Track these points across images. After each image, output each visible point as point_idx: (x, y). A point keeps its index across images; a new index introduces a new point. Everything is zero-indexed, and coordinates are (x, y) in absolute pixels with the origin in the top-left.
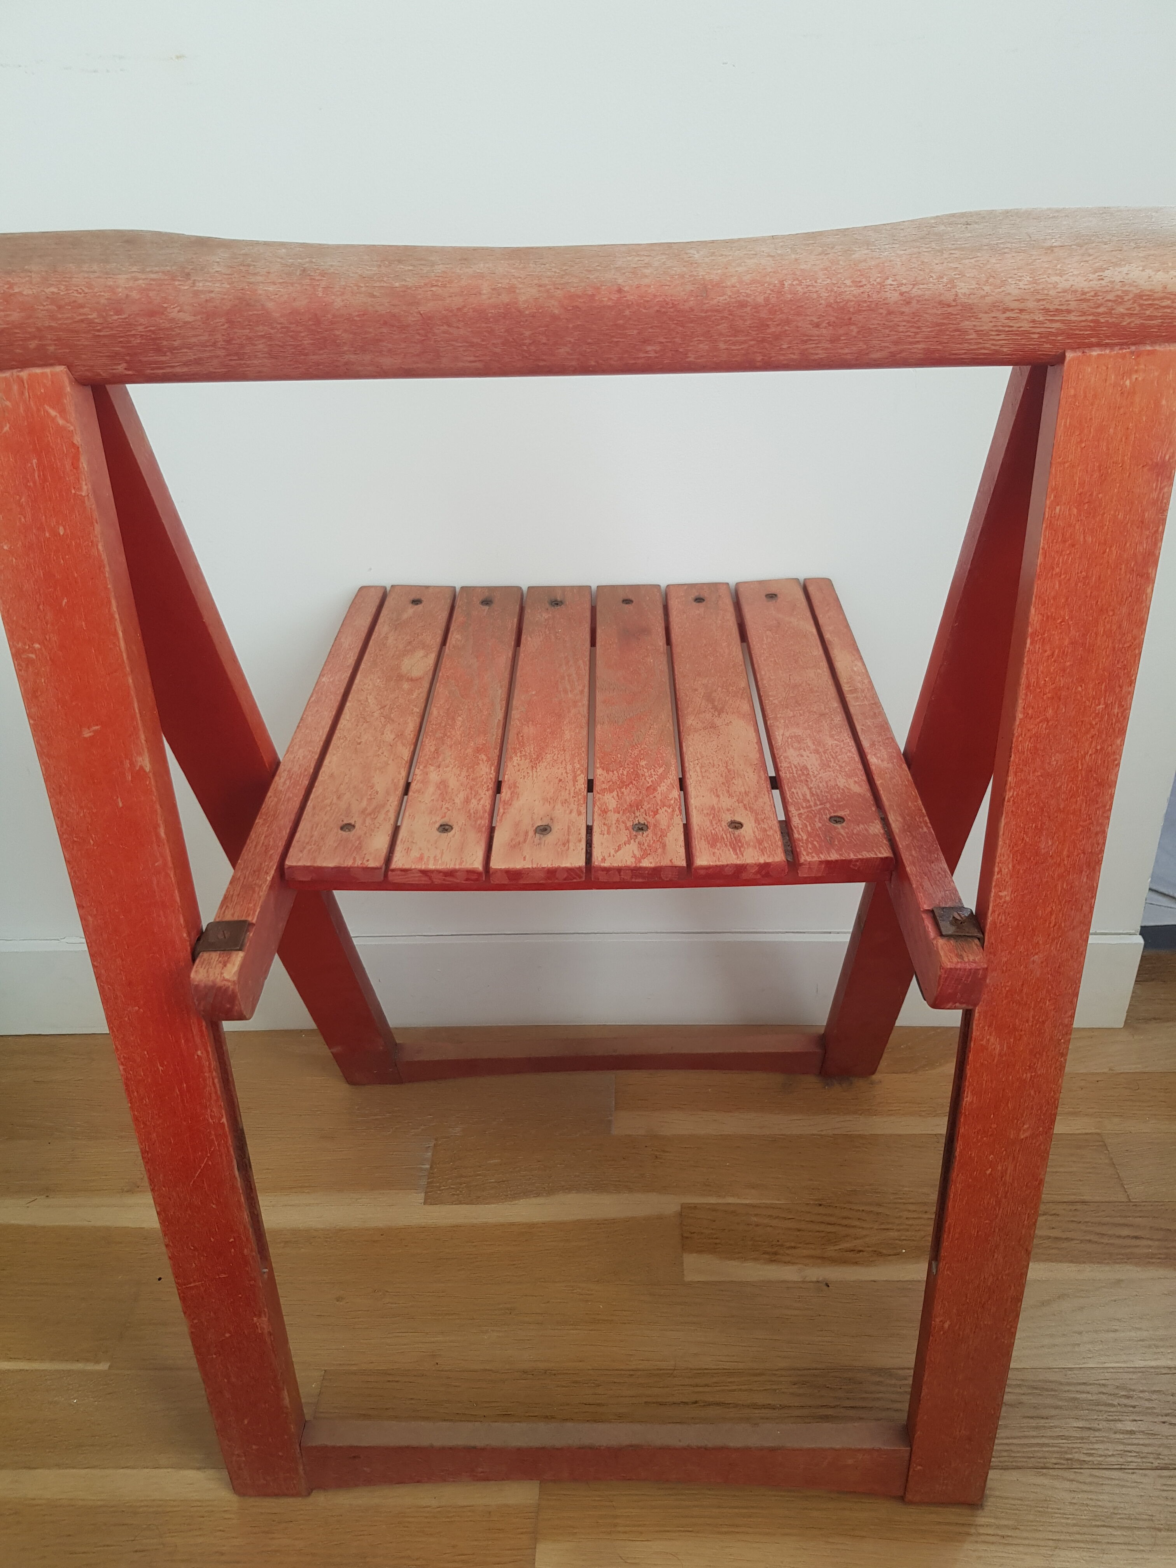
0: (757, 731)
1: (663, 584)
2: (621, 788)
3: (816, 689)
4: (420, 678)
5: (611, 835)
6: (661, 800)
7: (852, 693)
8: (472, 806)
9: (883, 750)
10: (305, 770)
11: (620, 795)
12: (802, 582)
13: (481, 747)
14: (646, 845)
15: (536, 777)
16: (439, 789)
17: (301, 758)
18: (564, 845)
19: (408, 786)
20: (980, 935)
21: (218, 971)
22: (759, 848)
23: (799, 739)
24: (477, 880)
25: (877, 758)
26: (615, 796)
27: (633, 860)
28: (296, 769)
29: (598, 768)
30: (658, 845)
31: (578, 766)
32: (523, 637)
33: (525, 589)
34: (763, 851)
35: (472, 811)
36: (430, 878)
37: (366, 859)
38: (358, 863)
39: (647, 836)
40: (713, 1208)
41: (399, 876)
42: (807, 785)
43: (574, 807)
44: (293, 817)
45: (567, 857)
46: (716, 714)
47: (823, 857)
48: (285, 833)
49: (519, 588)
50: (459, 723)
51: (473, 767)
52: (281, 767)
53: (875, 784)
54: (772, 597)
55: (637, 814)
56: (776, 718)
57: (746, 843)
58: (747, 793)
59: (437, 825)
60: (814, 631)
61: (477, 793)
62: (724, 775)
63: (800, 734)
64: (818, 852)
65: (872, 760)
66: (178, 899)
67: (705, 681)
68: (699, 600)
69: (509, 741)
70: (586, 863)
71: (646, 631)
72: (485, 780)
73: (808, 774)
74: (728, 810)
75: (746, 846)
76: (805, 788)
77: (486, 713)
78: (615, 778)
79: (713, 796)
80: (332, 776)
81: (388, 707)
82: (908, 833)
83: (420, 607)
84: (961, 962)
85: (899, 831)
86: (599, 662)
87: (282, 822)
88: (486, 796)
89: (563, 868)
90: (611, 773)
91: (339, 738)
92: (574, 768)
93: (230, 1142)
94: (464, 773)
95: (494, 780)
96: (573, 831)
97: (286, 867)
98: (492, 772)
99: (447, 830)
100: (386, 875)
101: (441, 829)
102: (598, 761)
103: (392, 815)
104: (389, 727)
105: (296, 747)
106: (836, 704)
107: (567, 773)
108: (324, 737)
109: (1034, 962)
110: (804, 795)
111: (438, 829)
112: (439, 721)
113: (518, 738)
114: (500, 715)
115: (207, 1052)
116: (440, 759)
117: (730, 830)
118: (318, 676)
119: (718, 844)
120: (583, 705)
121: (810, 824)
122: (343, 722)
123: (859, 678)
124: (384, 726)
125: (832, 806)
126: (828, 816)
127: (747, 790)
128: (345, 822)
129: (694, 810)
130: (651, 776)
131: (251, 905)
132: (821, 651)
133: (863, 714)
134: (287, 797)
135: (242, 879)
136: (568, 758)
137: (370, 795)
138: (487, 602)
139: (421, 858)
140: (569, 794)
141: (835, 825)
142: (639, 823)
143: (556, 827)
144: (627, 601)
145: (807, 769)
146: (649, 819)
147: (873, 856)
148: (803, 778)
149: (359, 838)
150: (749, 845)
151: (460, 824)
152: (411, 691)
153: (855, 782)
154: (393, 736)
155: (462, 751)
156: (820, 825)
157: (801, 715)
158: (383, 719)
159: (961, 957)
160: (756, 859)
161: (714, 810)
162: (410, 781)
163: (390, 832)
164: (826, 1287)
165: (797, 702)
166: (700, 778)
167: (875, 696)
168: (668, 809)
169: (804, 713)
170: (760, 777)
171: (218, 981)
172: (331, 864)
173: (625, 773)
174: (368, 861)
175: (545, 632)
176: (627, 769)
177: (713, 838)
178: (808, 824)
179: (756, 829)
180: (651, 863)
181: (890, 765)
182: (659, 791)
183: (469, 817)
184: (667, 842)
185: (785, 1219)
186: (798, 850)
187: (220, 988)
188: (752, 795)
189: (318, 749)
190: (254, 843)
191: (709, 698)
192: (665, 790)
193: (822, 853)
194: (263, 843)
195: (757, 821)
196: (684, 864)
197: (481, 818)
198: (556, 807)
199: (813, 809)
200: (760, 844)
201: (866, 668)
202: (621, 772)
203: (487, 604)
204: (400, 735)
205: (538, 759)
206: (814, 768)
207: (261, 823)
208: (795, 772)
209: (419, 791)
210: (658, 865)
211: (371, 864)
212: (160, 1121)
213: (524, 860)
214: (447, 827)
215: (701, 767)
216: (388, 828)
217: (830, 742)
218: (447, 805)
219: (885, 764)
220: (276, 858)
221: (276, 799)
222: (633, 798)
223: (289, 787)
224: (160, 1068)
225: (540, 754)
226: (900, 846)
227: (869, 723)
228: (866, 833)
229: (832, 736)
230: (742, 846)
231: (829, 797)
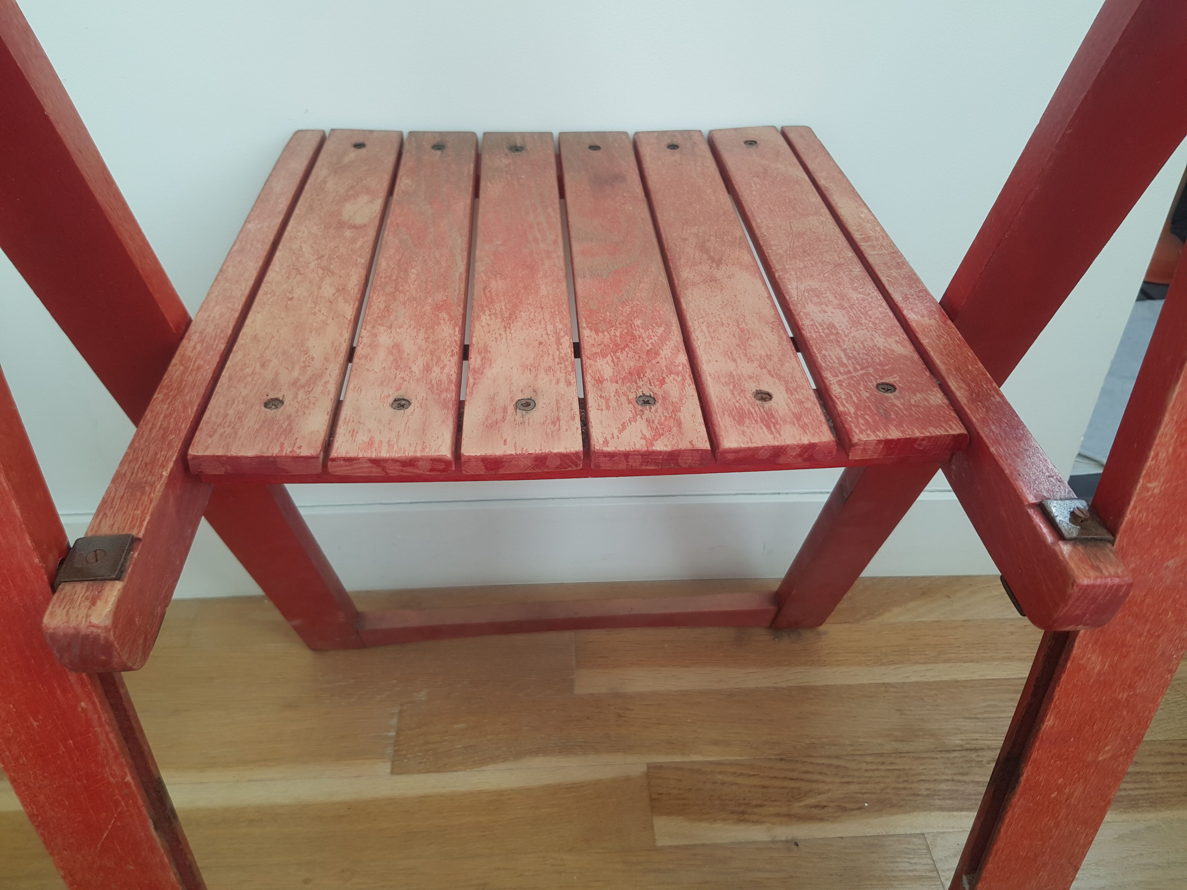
0: (764, 284)
1: (631, 132)
2: (615, 352)
3: (823, 237)
4: (365, 226)
5: (611, 411)
6: (666, 367)
7: (867, 242)
8: (433, 375)
9: (920, 305)
10: (222, 331)
11: (615, 360)
12: (779, 128)
13: (441, 303)
14: (656, 422)
15: (511, 340)
16: (392, 354)
17: (217, 317)
18: (554, 424)
19: (351, 352)
20: (1110, 537)
21: (83, 612)
22: (799, 425)
23: (817, 293)
24: (444, 470)
25: (915, 313)
26: (610, 362)
27: (643, 442)
28: (210, 330)
29: (584, 328)
30: (671, 423)
31: (560, 326)
32: (482, 184)
33: (480, 135)
34: (804, 428)
35: (434, 382)
36: (384, 469)
37: (297, 445)
38: (287, 451)
39: (656, 411)
40: (678, 768)
41: (341, 466)
42: (840, 346)
43: (561, 376)
44: (202, 391)
45: (559, 439)
46: (714, 265)
47: (881, 436)
48: (192, 411)
49: (473, 134)
50: (413, 276)
51: (433, 328)
52: (192, 328)
53: (921, 344)
54: (751, 144)
55: (640, 383)
56: (784, 270)
57: (781, 418)
58: (769, 357)
59: (391, 400)
60: (806, 177)
61: (439, 358)
62: (737, 335)
63: (817, 286)
64: (875, 429)
65: (911, 316)
66: (18, 512)
67: (694, 230)
68: (673, 147)
69: (475, 297)
70: (584, 446)
71: (619, 178)
72: (448, 343)
73: (838, 333)
74: (751, 377)
75: (781, 423)
76: (838, 350)
77: (444, 264)
78: (607, 340)
79: (729, 361)
80: (255, 338)
81: (326, 257)
82: (979, 404)
83: (363, 151)
84: (1101, 577)
85: (968, 401)
86: (571, 210)
87: (188, 398)
88: (451, 361)
89: (555, 454)
90: (601, 334)
91: (266, 293)
92: (555, 327)
93: (140, 802)
94: (422, 335)
95: (459, 343)
96: (563, 405)
97: (189, 457)
98: (457, 333)
99: (403, 406)
100: (325, 465)
101: (396, 404)
102: (584, 320)
103: (332, 388)
104: (328, 280)
105: (212, 304)
106: (850, 254)
107: (548, 335)
108: (247, 292)
109: (1167, 567)
110: (839, 359)
111: (392, 405)
112: (389, 274)
113: (485, 294)
114: (461, 267)
115: (93, 703)
116: (392, 317)
117: (758, 402)
118: (243, 222)
119: (747, 421)
120: (558, 257)
121: (855, 394)
122: (271, 275)
123: (869, 225)
124: (322, 279)
125: (876, 370)
126: (875, 384)
127: (769, 353)
128: (271, 396)
129: (709, 378)
130: (649, 337)
131: (138, 512)
132: (819, 199)
133: (885, 264)
134: (197, 364)
135: (129, 475)
136: (547, 316)
137: (304, 362)
138: (439, 147)
139: (371, 443)
140: (554, 359)
141: (886, 394)
142: (644, 395)
143: (541, 402)
144: (594, 148)
145: (834, 327)
146: (656, 390)
147: (943, 433)
148: (832, 337)
149: (290, 416)
150: (785, 421)
151: (420, 398)
152: (354, 240)
153: (897, 342)
154: (332, 291)
155: (419, 307)
156: (868, 394)
157: (813, 266)
158: (320, 271)
159: (1097, 569)
160: (798, 438)
161: (733, 377)
162: (354, 345)
163: (329, 409)
164: (794, 847)
165: (804, 252)
166: (709, 339)
167: (892, 244)
168: (676, 378)
169: (816, 263)
170: (781, 337)
171: (83, 625)
172: (250, 453)
173: (618, 334)
174: (300, 447)
175: (507, 178)
176: (619, 330)
177: (739, 413)
178: (852, 393)
179: (789, 401)
180: (666, 446)
181: (933, 322)
182: (662, 355)
183: (431, 389)
184: (682, 419)
185: (749, 776)
186: (846, 426)
187: (86, 637)
188: (775, 359)
189: (239, 307)
190: (150, 426)
191: (702, 247)
192: (670, 354)
193: (879, 430)
194: (161, 425)
195: (788, 389)
196: (707, 446)
197: (446, 390)
198: (539, 376)
199: (854, 374)
200: (799, 420)
201: (873, 215)
202: (612, 333)
203: (439, 149)
204: (341, 290)
205: (510, 318)
206: (843, 327)
207: (160, 399)
208: (821, 331)
209: (366, 357)
210: (676, 448)
211: (305, 452)
212: (46, 782)
213: (505, 443)
214: (403, 402)
215: (708, 327)
216: (328, 405)
217: (855, 296)
218: (402, 374)
219: (926, 321)
220: (178, 445)
221: (182, 368)
222: (632, 364)
223: (200, 353)
224: (35, 724)
225: (514, 312)
226: (974, 420)
227: (895, 274)
228: (926, 403)
229: (855, 289)
230: (777, 422)
231: (870, 360)
